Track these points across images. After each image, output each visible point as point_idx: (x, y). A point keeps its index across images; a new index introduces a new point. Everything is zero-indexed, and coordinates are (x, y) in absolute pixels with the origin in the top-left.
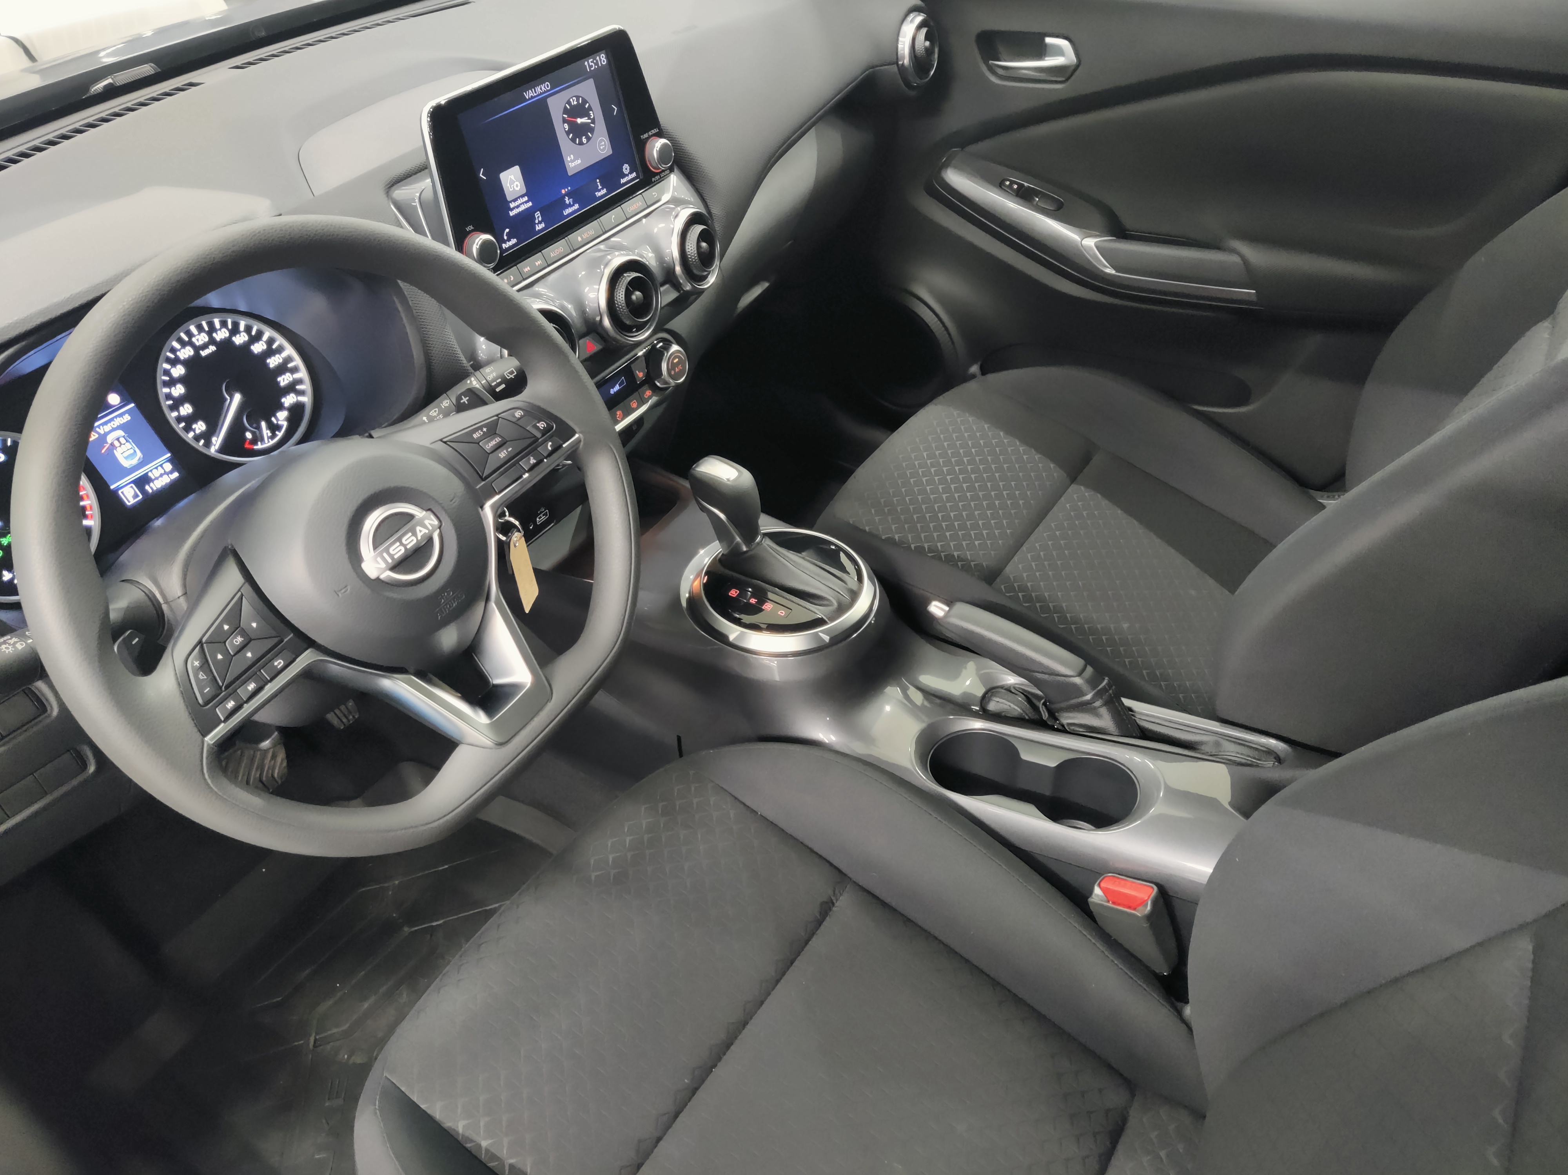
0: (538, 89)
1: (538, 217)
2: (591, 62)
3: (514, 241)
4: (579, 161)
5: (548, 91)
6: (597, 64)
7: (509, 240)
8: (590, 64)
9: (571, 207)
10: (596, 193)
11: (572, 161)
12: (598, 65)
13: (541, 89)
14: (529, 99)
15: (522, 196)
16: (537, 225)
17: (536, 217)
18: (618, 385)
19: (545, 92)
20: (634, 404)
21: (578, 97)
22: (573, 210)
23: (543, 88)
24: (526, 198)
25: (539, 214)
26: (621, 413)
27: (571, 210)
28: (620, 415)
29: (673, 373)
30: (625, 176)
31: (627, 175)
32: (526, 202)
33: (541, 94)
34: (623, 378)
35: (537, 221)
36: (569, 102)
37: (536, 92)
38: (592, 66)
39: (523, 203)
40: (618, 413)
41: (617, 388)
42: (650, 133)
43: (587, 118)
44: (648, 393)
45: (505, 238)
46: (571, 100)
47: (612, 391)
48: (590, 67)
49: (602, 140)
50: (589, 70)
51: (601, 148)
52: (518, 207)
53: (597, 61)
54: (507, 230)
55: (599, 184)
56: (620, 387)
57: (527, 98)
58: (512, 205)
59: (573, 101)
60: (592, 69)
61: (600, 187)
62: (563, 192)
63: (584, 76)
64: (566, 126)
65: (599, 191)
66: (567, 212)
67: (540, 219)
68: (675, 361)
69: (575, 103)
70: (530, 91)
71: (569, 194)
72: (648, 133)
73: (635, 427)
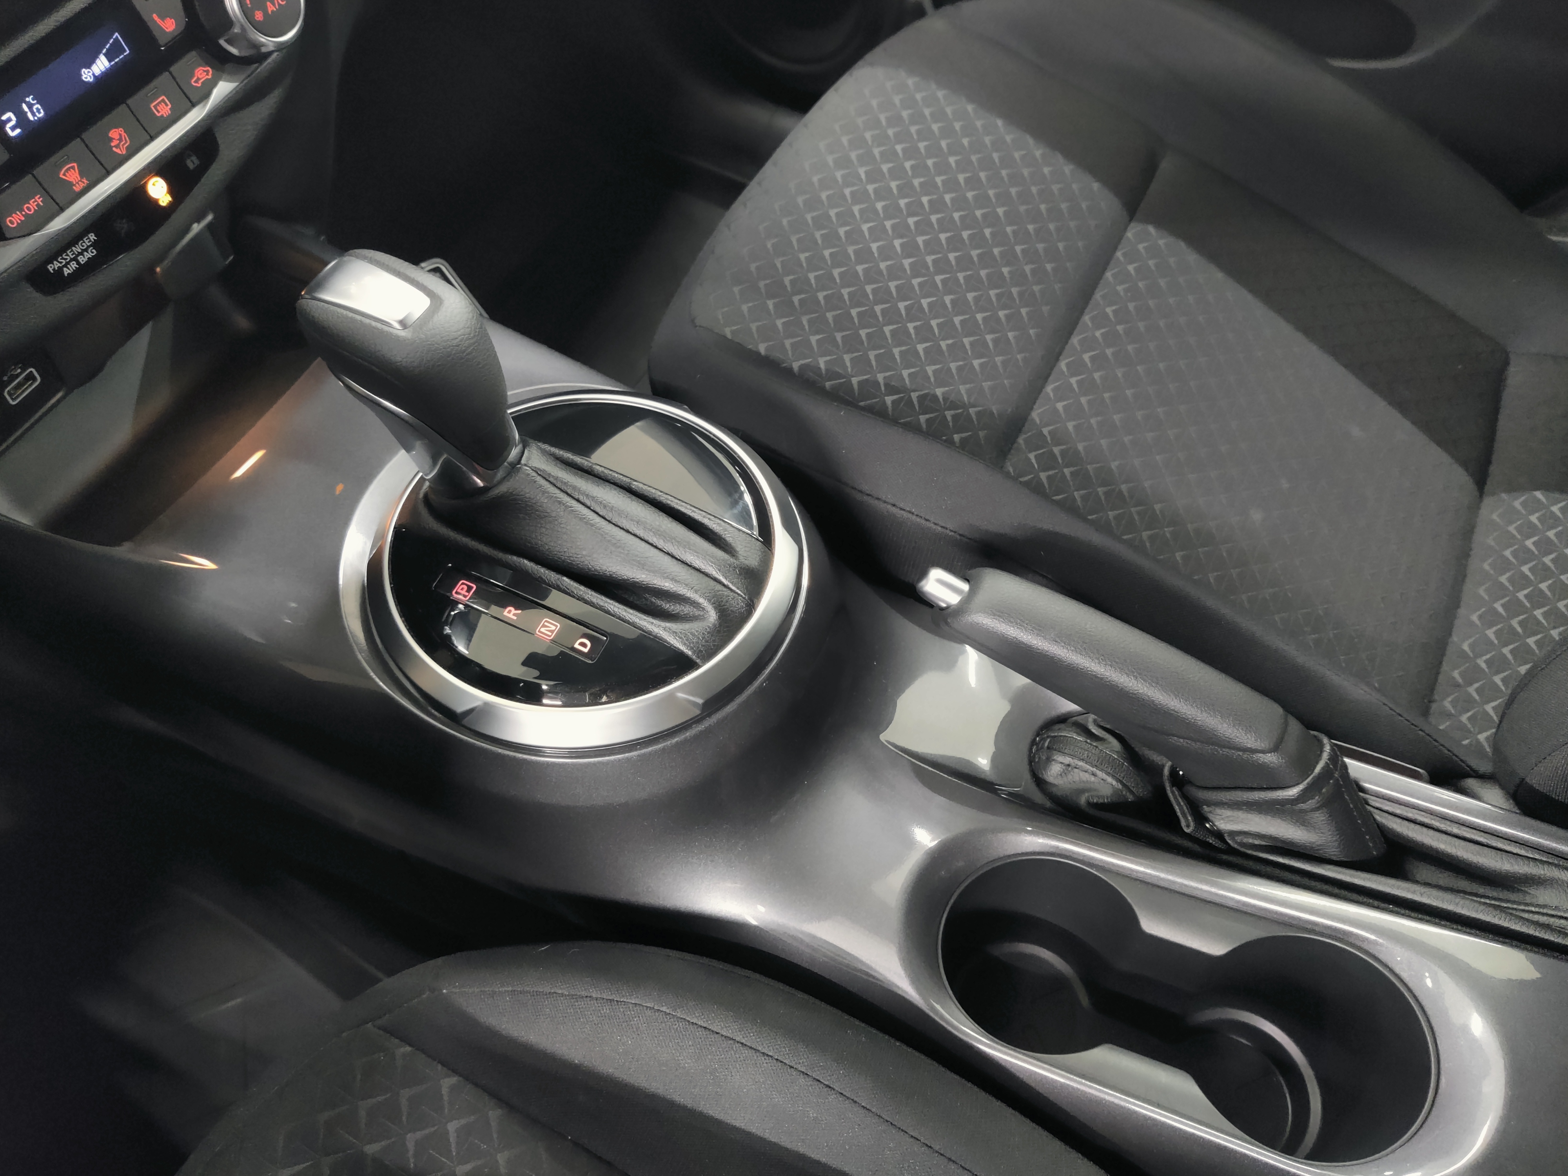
18: (102, 57)
20: (162, 108)
26: (123, 133)
28: (120, 140)
29: (259, 16)
34: (117, 34)
40: (114, 134)
41: (101, 65)
44: (202, 74)
47: (87, 75)
56: (110, 61)
73: (192, 163)
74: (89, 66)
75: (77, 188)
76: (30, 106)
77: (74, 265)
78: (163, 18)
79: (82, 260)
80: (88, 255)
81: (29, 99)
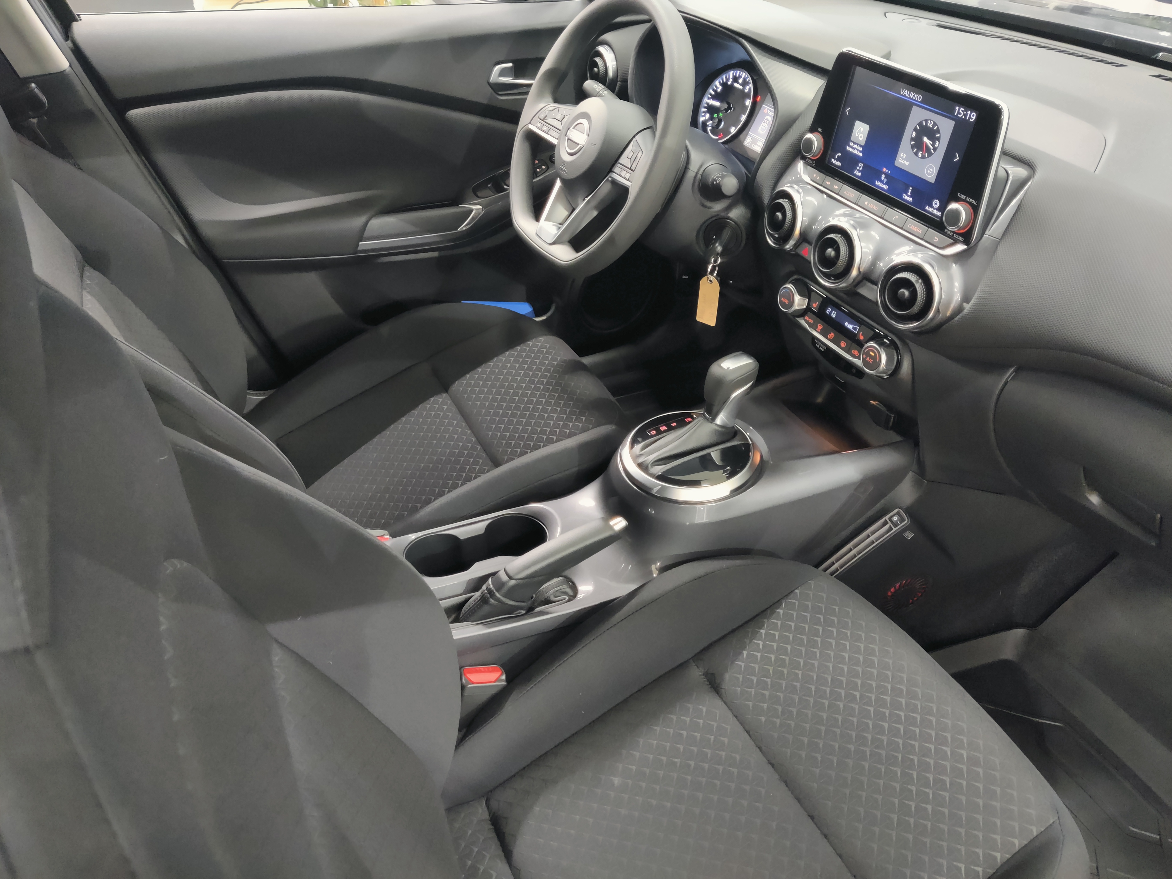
0: (912, 95)
1: (860, 167)
2: (962, 111)
3: (838, 164)
4: (907, 164)
5: (917, 101)
6: (965, 115)
7: (838, 160)
8: (960, 111)
9: (882, 184)
10: (904, 195)
11: (902, 158)
12: (966, 117)
13: (914, 96)
14: (902, 95)
15: (860, 146)
16: (856, 170)
17: (860, 165)
19: (915, 100)
20: (843, 344)
21: (935, 124)
22: (883, 187)
23: (916, 96)
24: (861, 149)
25: (862, 166)
27: (881, 185)
30: (931, 206)
31: (934, 209)
32: (860, 151)
33: (912, 99)
35: (858, 168)
36: (926, 121)
37: (909, 95)
38: (960, 114)
39: (858, 150)
40: (832, 334)
41: (850, 327)
42: (968, 199)
43: (932, 143)
45: (836, 157)
46: (929, 121)
47: (846, 324)
48: (959, 113)
49: (931, 167)
50: (956, 114)
51: (928, 171)
52: (854, 148)
53: (967, 114)
54: (840, 154)
55: (910, 191)
56: (852, 329)
57: (902, 93)
58: (851, 144)
59: (931, 123)
60: (959, 116)
61: (909, 194)
62: (884, 170)
63: (949, 114)
64: (914, 134)
65: (908, 196)
66: (878, 183)
67: (861, 169)
68: (871, 353)
69: (931, 126)
70: (906, 91)
71: (887, 176)
72: (966, 197)
73: (854, 371)
74: (849, 323)
75: (817, 329)
76: (834, 313)
77: (818, 347)
78: (862, 335)
79: (820, 348)
80: (822, 349)
81: (835, 312)
